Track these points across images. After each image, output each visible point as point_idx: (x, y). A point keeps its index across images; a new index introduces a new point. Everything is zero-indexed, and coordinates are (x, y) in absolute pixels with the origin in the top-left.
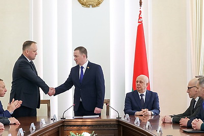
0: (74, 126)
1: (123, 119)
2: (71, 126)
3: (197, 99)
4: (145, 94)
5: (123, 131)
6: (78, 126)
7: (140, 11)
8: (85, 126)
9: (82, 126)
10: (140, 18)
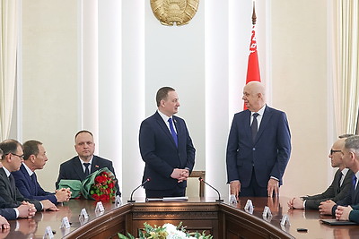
1: (225, 203)
3: (345, 172)
7: (253, 32)
10: (253, 42)
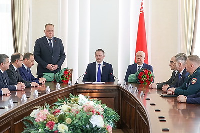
0: (88, 89)
1: (122, 85)
2: (85, 89)
3: (177, 72)
4: (142, 66)
5: (122, 94)
6: (91, 89)
7: (142, 3)
8: (96, 89)
9: (94, 89)
10: (142, 8)
